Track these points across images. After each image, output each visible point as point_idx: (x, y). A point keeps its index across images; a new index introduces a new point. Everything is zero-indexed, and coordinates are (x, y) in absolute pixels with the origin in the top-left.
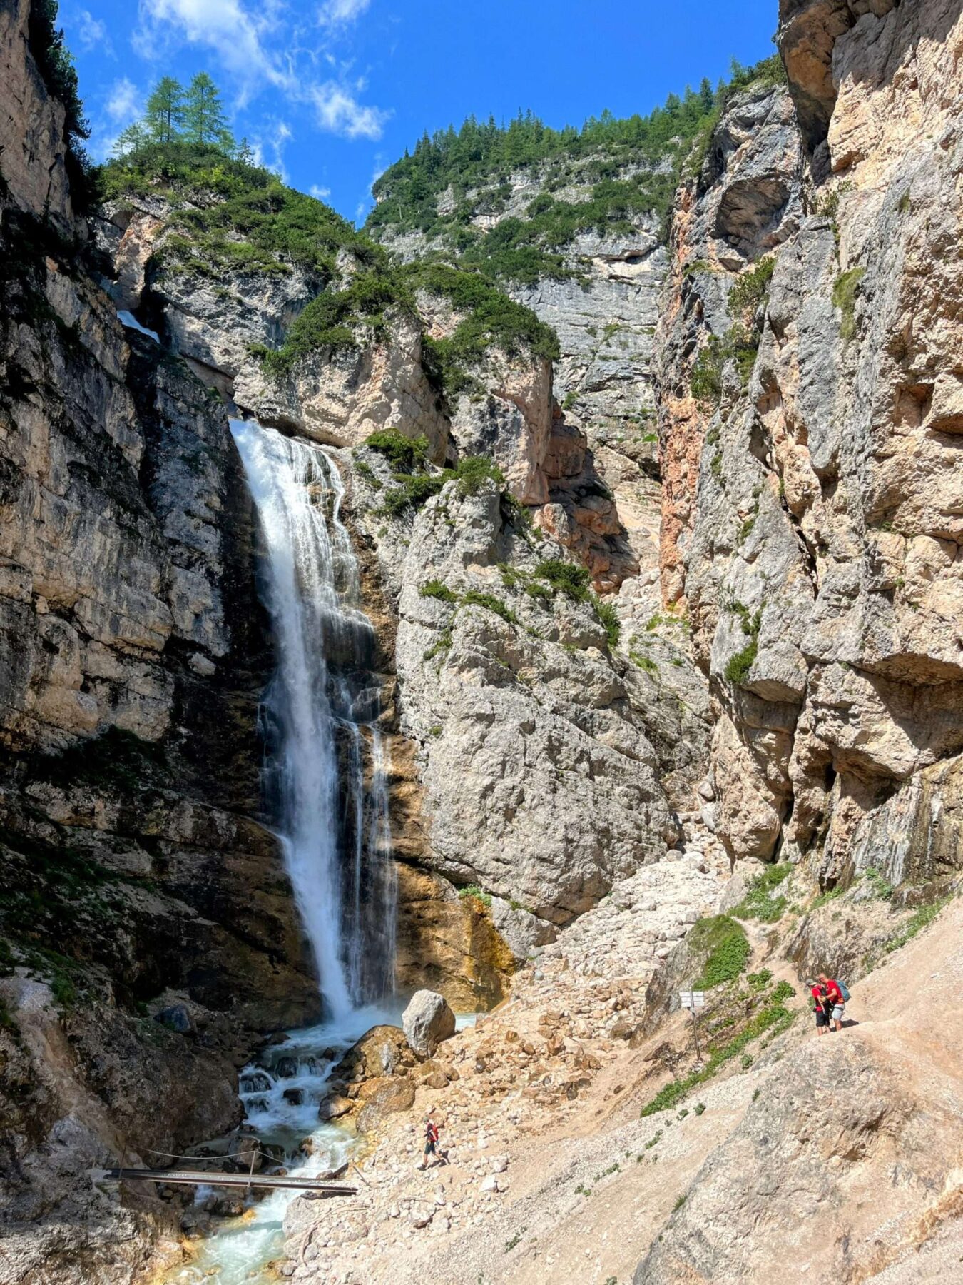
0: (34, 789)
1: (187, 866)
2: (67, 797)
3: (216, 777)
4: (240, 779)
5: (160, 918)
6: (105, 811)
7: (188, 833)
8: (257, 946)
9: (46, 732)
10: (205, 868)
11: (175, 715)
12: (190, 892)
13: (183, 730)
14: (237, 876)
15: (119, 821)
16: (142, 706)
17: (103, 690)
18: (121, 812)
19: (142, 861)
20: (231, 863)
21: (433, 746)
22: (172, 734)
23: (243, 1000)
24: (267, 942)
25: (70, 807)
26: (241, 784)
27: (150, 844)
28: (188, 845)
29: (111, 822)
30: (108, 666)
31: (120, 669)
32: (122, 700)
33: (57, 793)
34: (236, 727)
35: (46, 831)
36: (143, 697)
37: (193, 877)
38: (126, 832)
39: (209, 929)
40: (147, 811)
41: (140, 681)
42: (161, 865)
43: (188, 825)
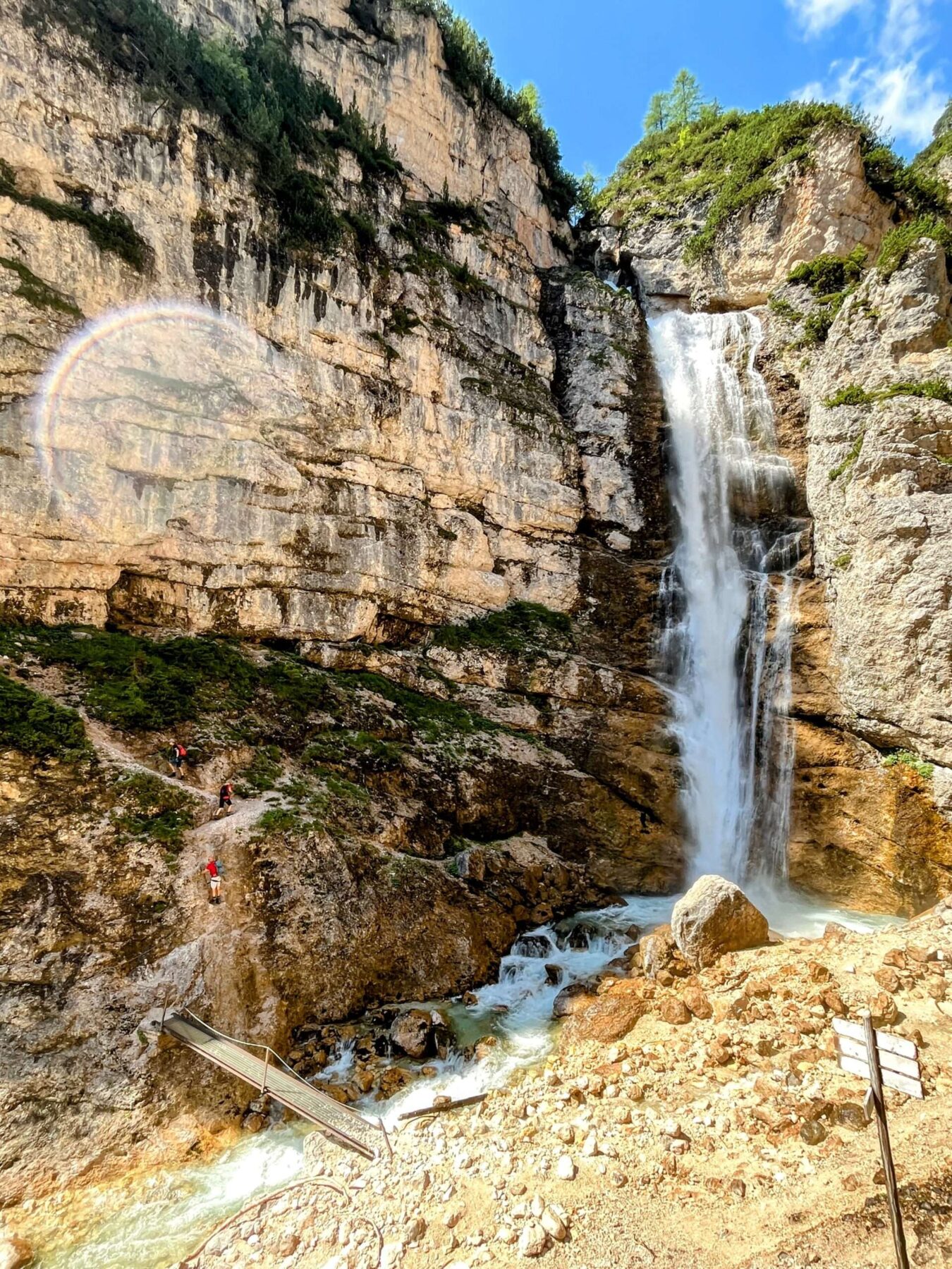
0: (433, 653)
1: (570, 721)
2: (459, 658)
3: (620, 640)
4: (641, 641)
5: (528, 767)
6: (495, 672)
7: (574, 690)
8: (632, 803)
9: (455, 607)
10: (587, 723)
11: (583, 586)
12: (570, 746)
13: (591, 600)
14: (616, 731)
15: (508, 680)
16: (550, 581)
17: (516, 571)
18: (508, 670)
19: (527, 715)
20: (614, 719)
21: (842, 578)
22: (582, 605)
23: (600, 856)
24: (641, 798)
25: (462, 666)
26: (642, 646)
27: (540, 701)
28: (576, 702)
29: (501, 681)
30: (519, 549)
31: (530, 550)
32: (533, 578)
33: (451, 655)
34: (637, 591)
35: (434, 686)
36: (551, 573)
37: (575, 731)
38: (514, 690)
39: (578, 782)
40: (530, 670)
41: (547, 559)
42: (546, 720)
43: (573, 684)
